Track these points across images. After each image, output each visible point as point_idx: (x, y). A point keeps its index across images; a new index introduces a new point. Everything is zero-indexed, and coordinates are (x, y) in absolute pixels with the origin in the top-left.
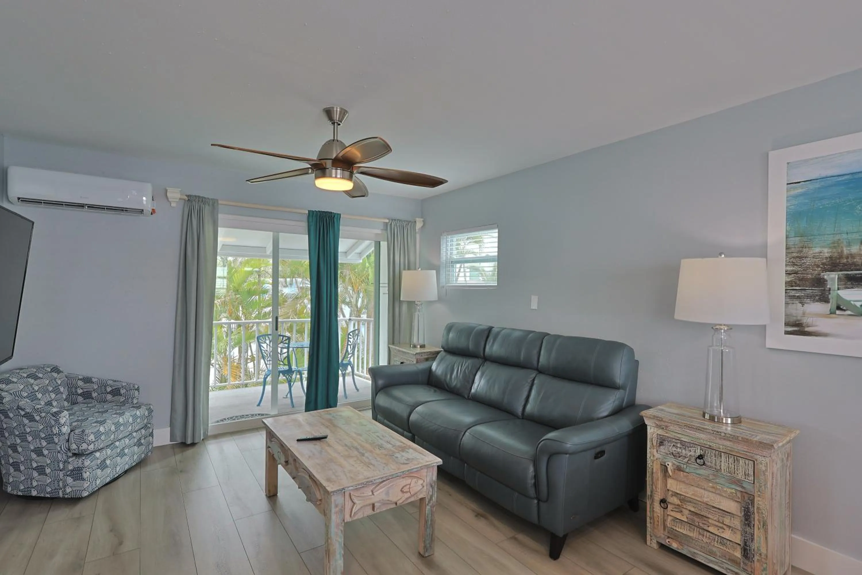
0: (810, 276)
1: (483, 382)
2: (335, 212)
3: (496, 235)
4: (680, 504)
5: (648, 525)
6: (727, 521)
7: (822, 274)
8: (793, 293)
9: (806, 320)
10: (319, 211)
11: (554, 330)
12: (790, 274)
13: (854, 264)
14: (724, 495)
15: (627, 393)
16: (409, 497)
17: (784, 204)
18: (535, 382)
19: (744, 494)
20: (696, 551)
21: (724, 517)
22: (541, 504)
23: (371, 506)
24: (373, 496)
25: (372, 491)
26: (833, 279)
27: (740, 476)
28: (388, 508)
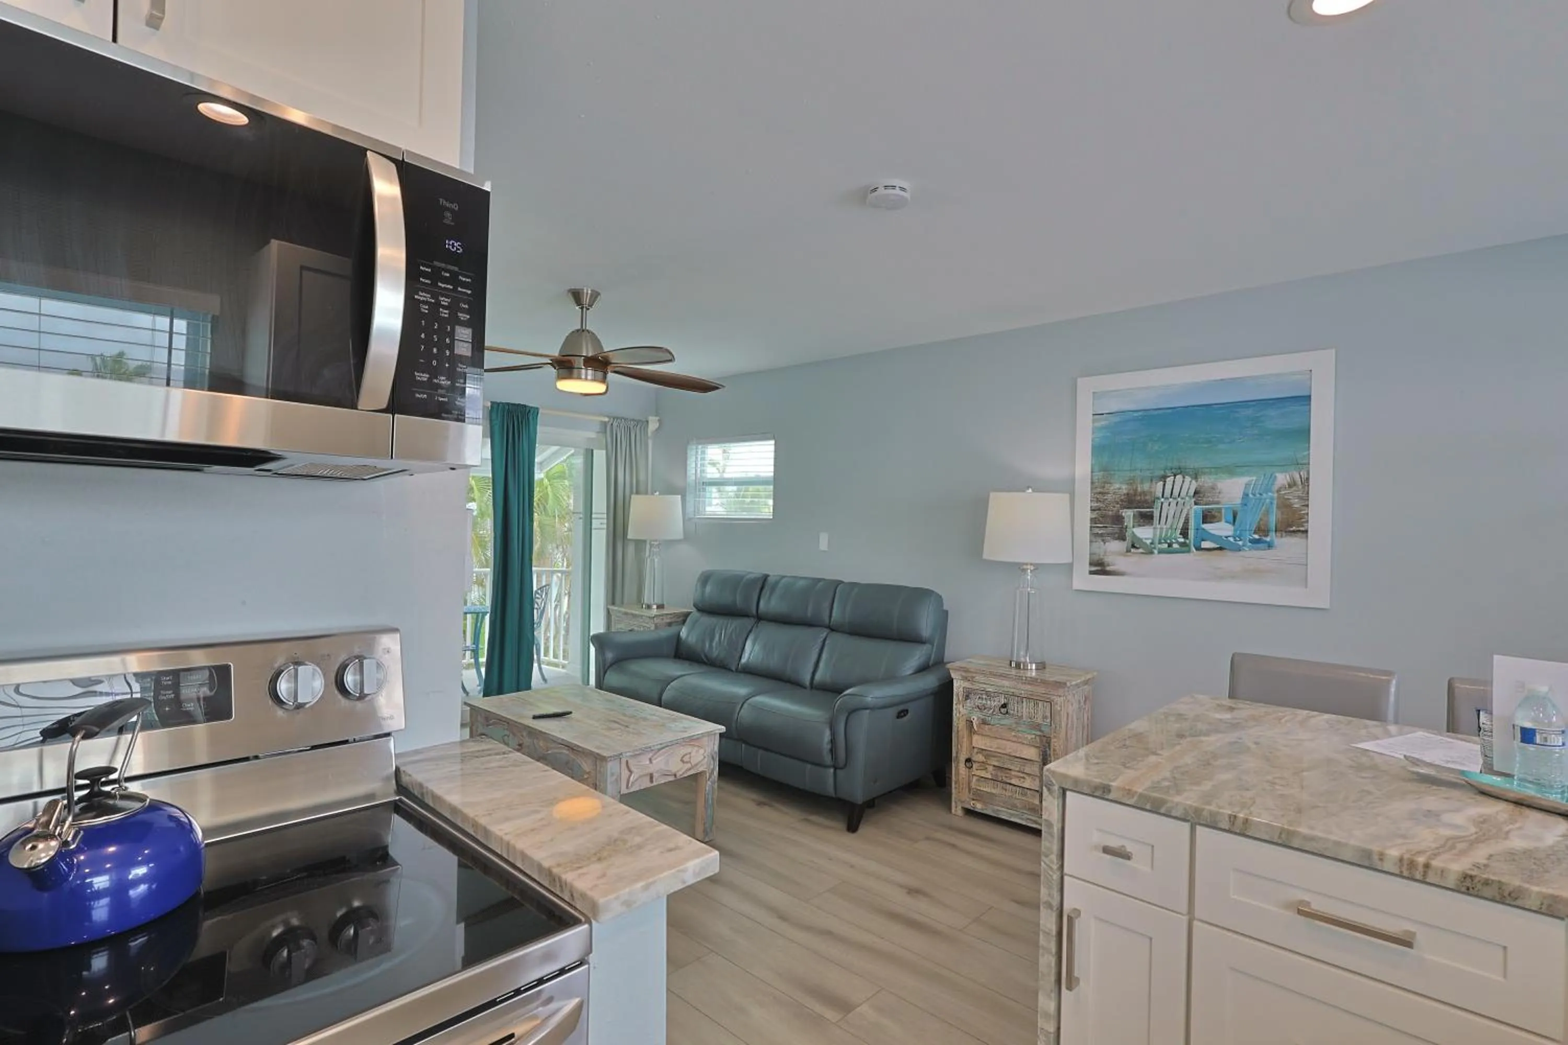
0: (1110, 513)
1: (757, 648)
2: (531, 405)
3: (772, 448)
4: (985, 760)
5: (954, 791)
6: (1027, 770)
7: (1121, 511)
8: (1097, 531)
9: (1107, 559)
10: (508, 404)
11: (848, 577)
12: (1094, 510)
13: (1146, 501)
14: (1025, 742)
15: (934, 650)
16: (690, 769)
17: (1090, 437)
18: (827, 642)
19: (1043, 738)
20: (999, 808)
21: (1024, 766)
22: (838, 771)
23: (648, 778)
24: (651, 765)
25: (650, 760)
26: (1129, 516)
27: (1039, 721)
28: (667, 781)
